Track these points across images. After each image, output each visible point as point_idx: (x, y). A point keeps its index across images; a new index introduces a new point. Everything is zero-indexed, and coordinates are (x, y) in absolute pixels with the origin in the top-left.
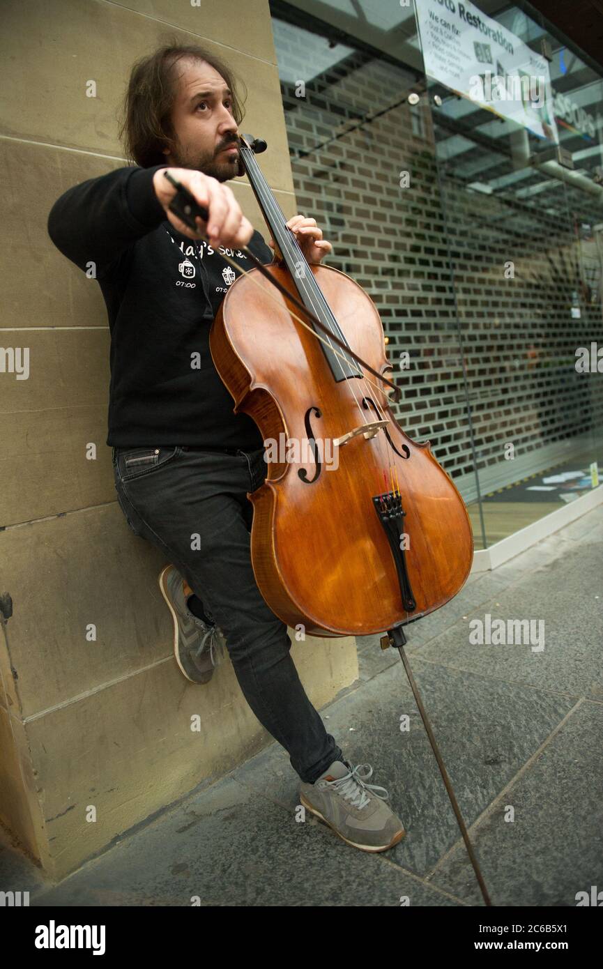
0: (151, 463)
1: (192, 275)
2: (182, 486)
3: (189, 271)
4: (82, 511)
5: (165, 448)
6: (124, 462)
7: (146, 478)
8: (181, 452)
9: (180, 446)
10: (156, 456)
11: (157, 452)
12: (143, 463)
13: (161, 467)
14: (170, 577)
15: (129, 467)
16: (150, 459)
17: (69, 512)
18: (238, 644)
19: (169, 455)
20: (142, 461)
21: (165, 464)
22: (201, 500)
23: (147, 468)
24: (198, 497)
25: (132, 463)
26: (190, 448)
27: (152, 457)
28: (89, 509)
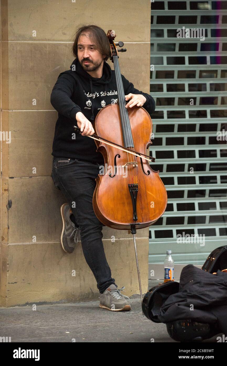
0: (67, 163)
1: (90, 105)
2: (76, 172)
3: (89, 104)
4: (37, 177)
5: (72, 159)
6: (58, 161)
7: (64, 168)
8: (77, 161)
9: (77, 159)
10: (69, 161)
11: (69, 159)
12: (64, 163)
13: (70, 165)
14: (65, 207)
15: (59, 163)
16: (67, 162)
17: (33, 177)
18: (84, 231)
19: (73, 161)
20: (64, 162)
21: (71, 164)
22: (81, 178)
23: (65, 164)
24: (80, 177)
25: (60, 162)
26: (80, 160)
27: (67, 161)
28: (40, 177)
